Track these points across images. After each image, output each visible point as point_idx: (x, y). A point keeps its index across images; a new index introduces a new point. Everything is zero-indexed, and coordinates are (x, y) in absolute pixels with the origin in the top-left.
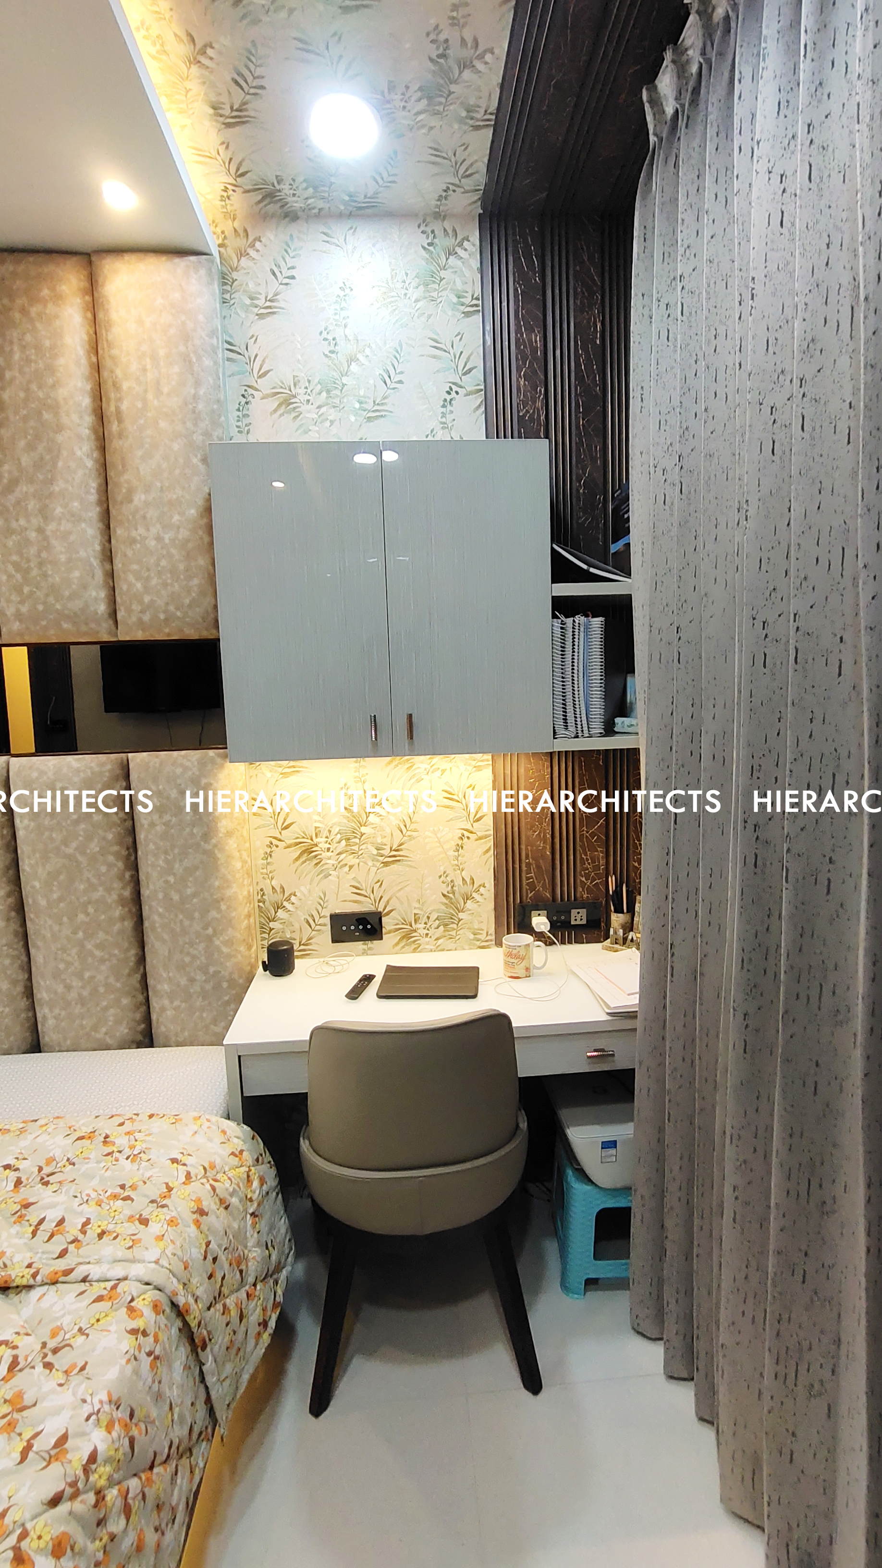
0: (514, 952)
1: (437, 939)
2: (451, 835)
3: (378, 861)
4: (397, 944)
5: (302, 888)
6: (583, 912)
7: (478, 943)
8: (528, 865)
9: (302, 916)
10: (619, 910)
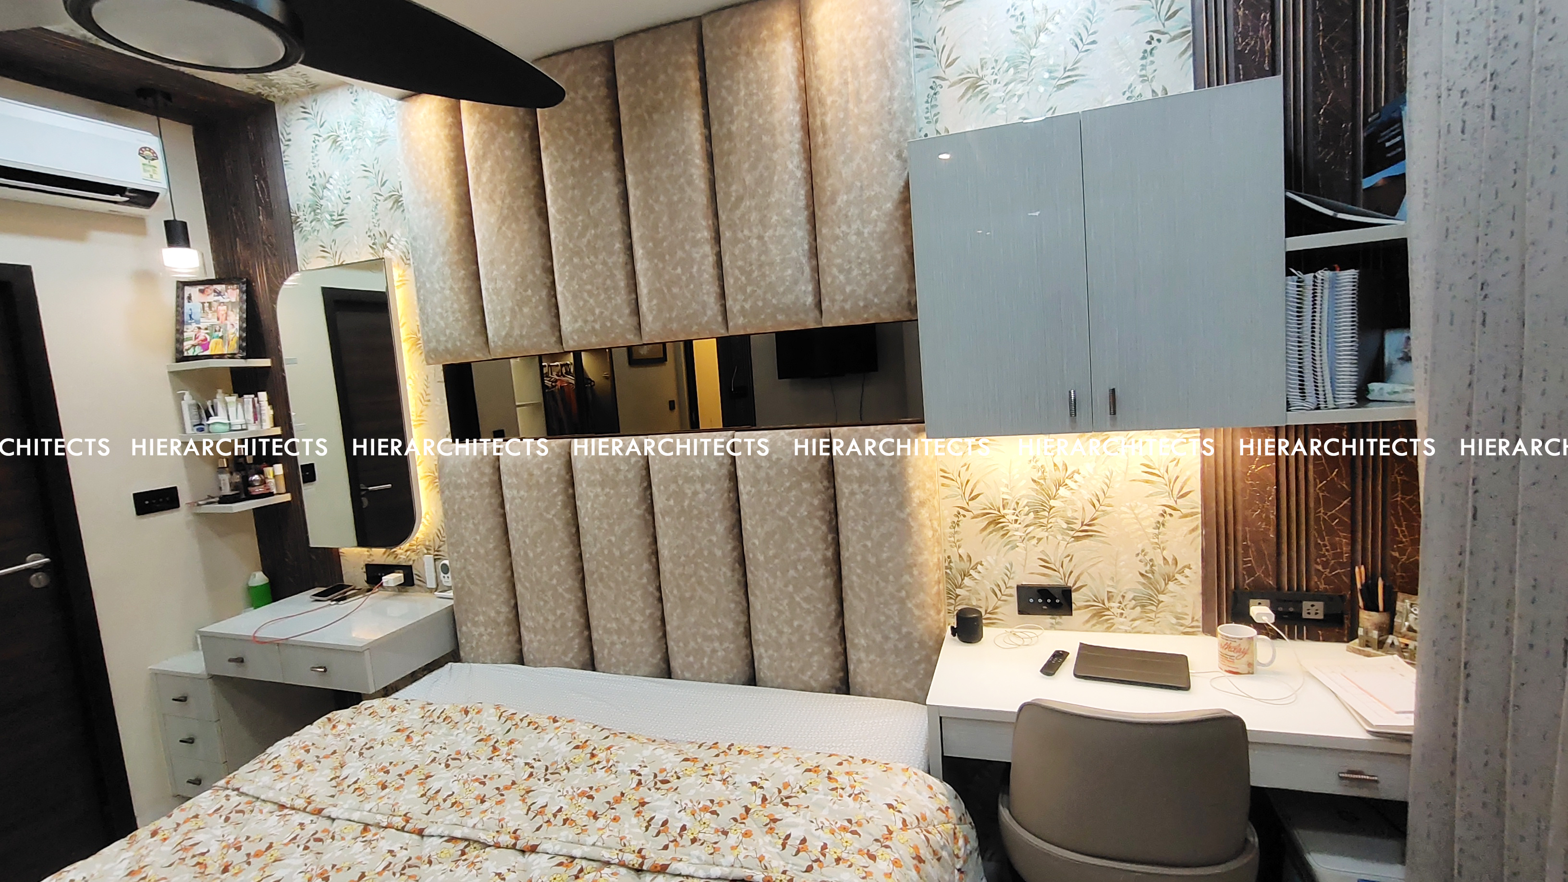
0: (1234, 644)
1: (1133, 620)
2: (1150, 512)
3: (1068, 535)
4: (1088, 621)
5: (989, 558)
6: (1319, 606)
7: (1181, 628)
8: (1246, 548)
9: (989, 585)
10: (1371, 606)
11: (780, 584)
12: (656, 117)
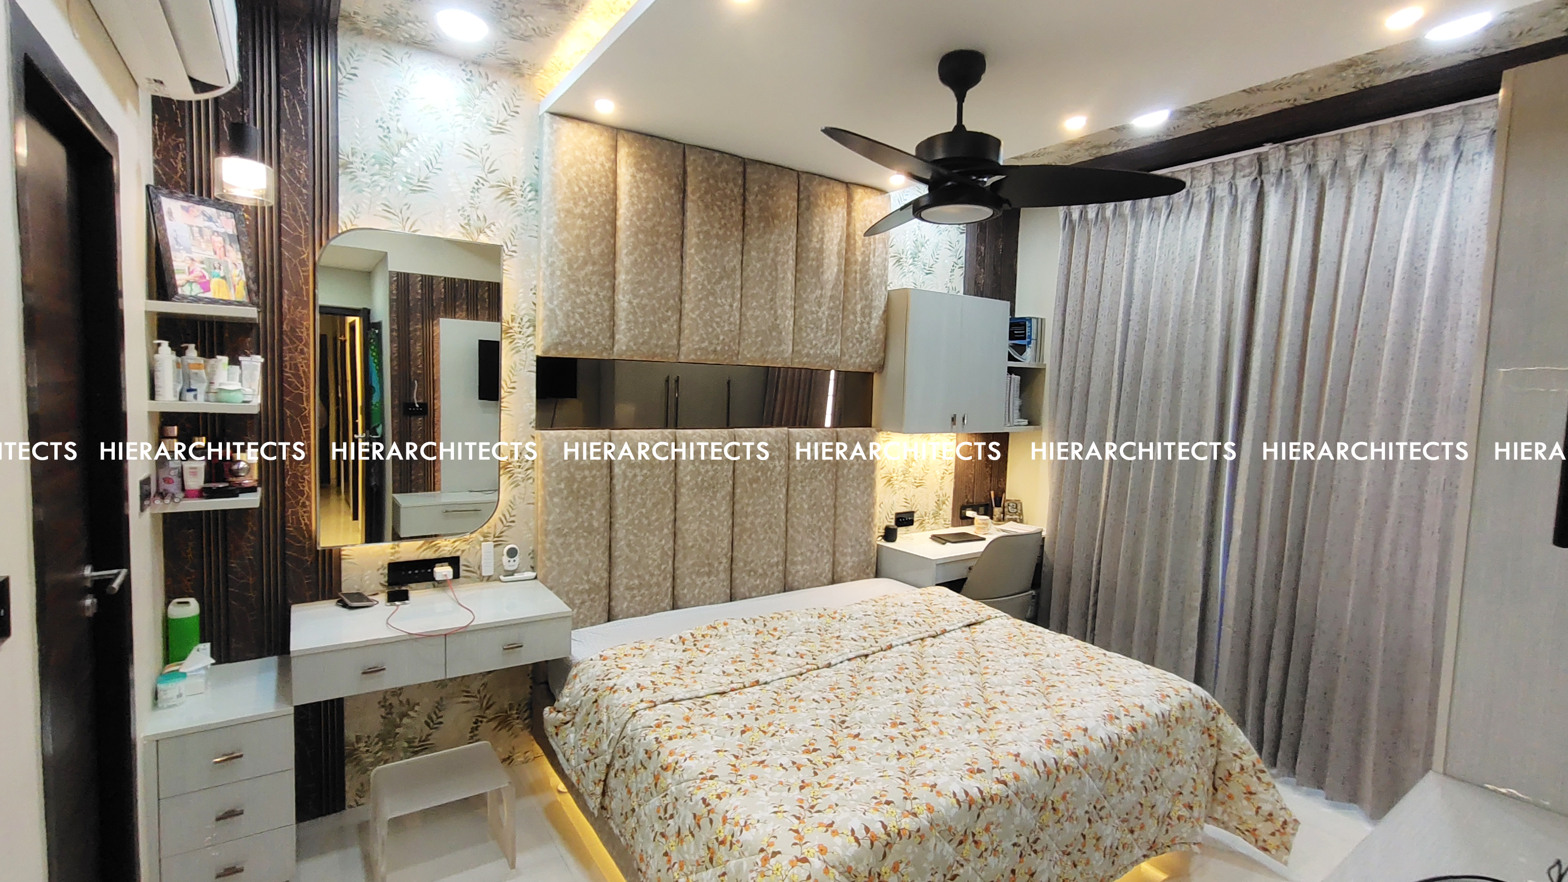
1: (932, 524)
2: (939, 473)
3: (914, 485)
4: (917, 527)
5: (886, 499)
6: (983, 508)
7: (945, 526)
8: (965, 487)
9: (884, 514)
10: (998, 505)
11: (815, 522)
12: (776, 222)
